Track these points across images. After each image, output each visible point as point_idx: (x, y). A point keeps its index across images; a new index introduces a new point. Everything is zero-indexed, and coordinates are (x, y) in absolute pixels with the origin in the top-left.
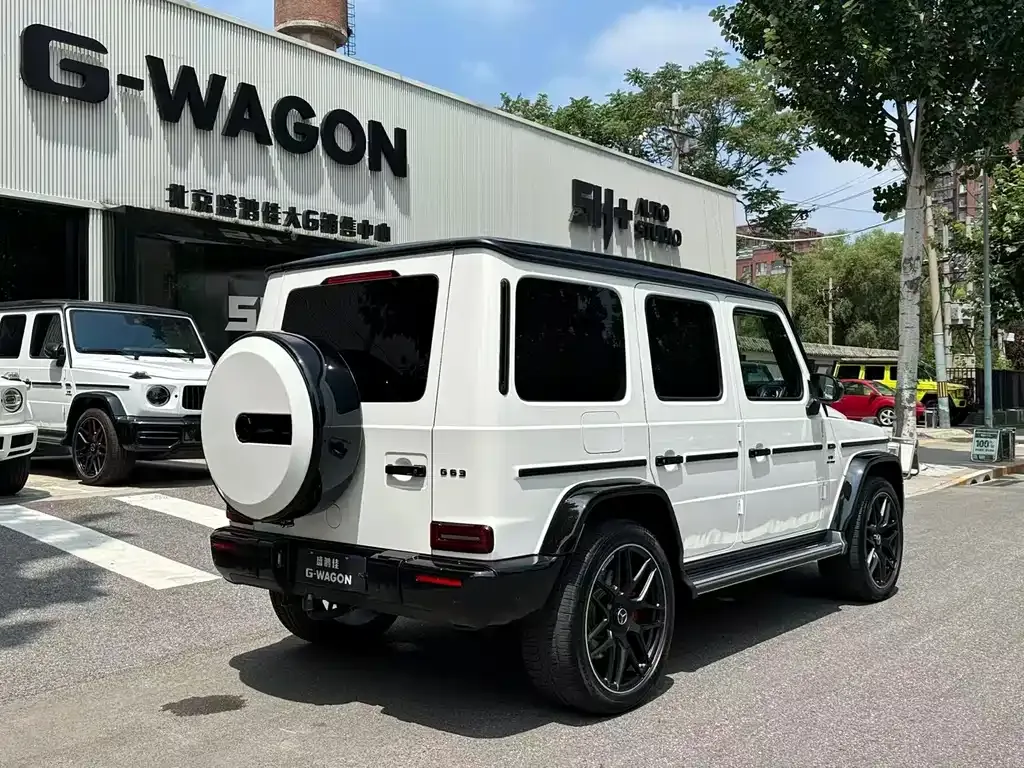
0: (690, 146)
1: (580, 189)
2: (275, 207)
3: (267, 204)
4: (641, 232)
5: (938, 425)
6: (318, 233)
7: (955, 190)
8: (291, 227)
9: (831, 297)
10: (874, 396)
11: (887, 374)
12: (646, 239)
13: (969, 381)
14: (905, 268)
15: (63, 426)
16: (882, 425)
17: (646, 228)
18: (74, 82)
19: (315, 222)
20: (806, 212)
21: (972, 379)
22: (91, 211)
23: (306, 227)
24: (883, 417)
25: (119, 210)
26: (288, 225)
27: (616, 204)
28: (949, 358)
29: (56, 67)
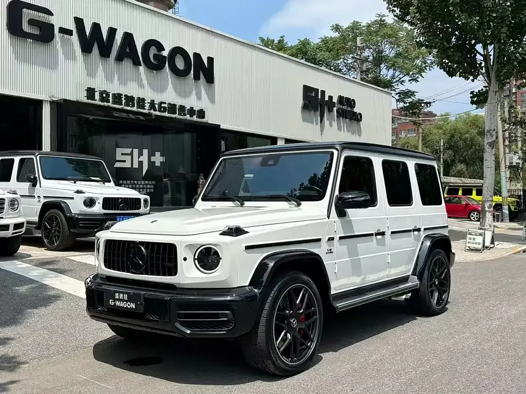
0: (366, 66)
1: (307, 90)
2: (143, 100)
3: (139, 98)
4: (340, 114)
5: (502, 221)
6: (166, 114)
7: (510, 91)
8: (152, 111)
9: (442, 150)
10: (467, 205)
11: (474, 192)
12: (343, 118)
13: (519, 197)
14: (487, 135)
15: (36, 219)
16: (471, 220)
17: (343, 112)
18: (35, 31)
19: (165, 108)
20: (430, 103)
21: (521, 195)
22: (44, 102)
23: (160, 111)
24: (472, 216)
25: (59, 101)
26: (150, 110)
27: (327, 99)
28: (508, 183)
29: (25, 23)
